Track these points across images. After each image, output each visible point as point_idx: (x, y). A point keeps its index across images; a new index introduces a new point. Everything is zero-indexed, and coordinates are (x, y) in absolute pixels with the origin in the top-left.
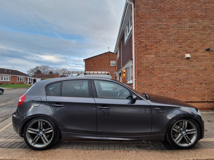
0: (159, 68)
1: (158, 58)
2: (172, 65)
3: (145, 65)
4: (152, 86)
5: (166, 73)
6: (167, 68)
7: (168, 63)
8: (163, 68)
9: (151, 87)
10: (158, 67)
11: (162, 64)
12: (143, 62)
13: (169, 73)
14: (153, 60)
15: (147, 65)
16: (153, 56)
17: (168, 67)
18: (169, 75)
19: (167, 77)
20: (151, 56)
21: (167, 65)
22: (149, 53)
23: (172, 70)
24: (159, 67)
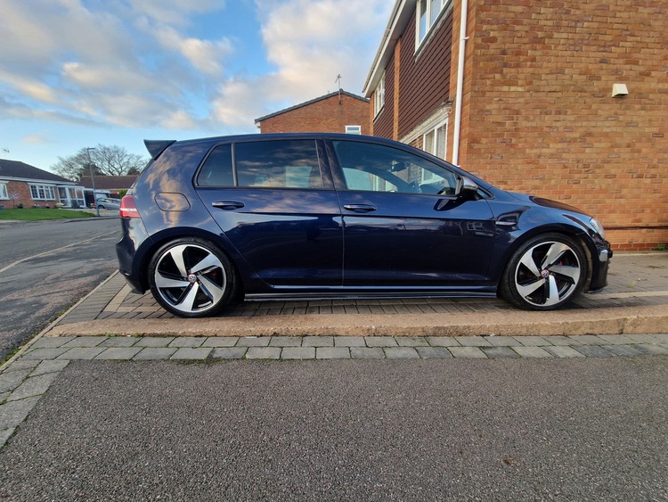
0: (534, 129)
1: (534, 94)
2: (572, 118)
3: (492, 119)
5: (551, 145)
6: (556, 127)
7: (560, 113)
8: (546, 129)
9: (502, 187)
10: (529, 124)
11: (543, 116)
12: (488, 107)
13: (560, 146)
14: (519, 100)
15: (500, 119)
16: (520, 89)
17: (558, 124)
18: (558, 149)
19: (552, 156)
20: (513, 89)
21: (557, 117)
22: (508, 77)
23: (568, 135)
24: (534, 124)
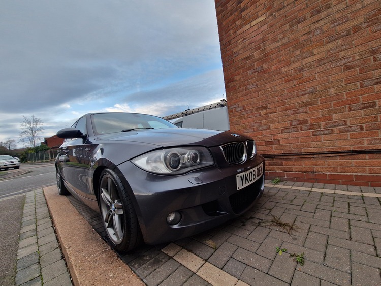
1: (277, 14)
4: (265, 108)
5: (315, 51)
9: (262, 112)
12: (235, 51)
15: (247, 54)
16: (261, 19)
17: (321, 23)
19: (320, 62)
20: (254, 23)
22: (247, 17)
23: (339, 29)
24: (285, 41)
